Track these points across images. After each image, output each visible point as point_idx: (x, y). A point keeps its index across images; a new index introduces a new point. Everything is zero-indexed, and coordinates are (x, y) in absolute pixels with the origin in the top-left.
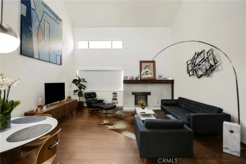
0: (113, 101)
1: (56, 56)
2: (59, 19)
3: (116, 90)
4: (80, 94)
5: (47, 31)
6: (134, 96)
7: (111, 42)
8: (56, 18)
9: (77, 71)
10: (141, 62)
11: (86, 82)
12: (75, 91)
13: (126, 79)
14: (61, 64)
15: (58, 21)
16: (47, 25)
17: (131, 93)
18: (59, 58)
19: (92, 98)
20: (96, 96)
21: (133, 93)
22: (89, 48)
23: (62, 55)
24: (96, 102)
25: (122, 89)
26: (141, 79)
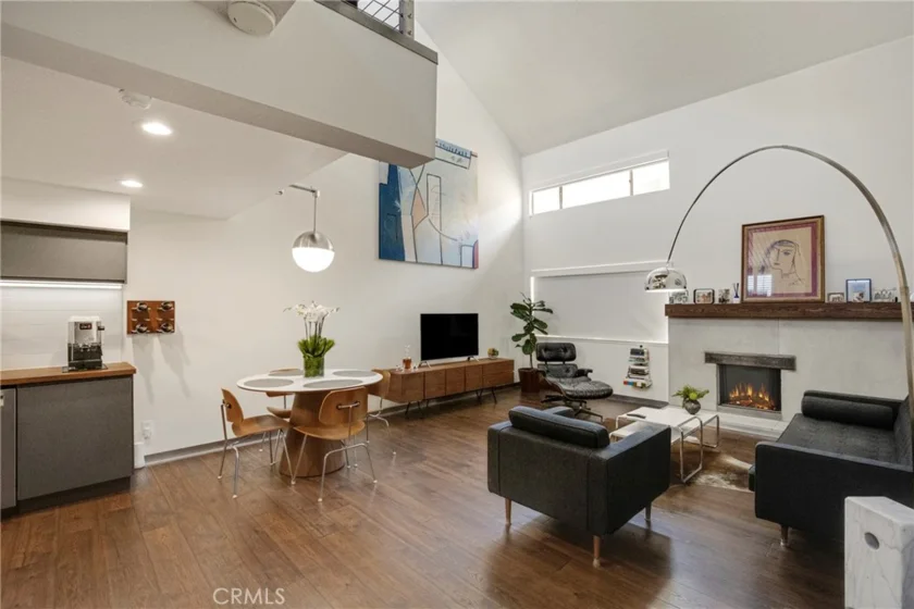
0: (629, 376)
1: (461, 247)
2: (468, 155)
4: (529, 347)
5: (434, 196)
6: (713, 367)
7: (628, 173)
8: (457, 157)
9: (532, 279)
10: (748, 230)
11: (550, 311)
12: (516, 338)
13: (676, 302)
14: (475, 265)
15: (465, 162)
16: (433, 181)
17: (703, 357)
18: (468, 252)
19: (563, 360)
20: (573, 357)
21: (710, 358)
22: (561, 207)
23: (477, 242)
24: (571, 373)
25: (665, 340)
26: (746, 299)
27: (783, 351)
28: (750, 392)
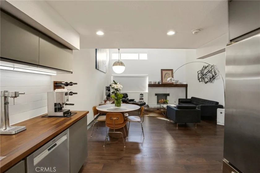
0: (140, 100)
1: (105, 67)
3: (142, 92)
6: (156, 96)
7: (138, 54)
9: (112, 77)
10: (162, 70)
14: (106, 72)
20: (127, 97)
22: (121, 59)
24: (128, 101)
25: (147, 91)
26: (163, 83)
27: (168, 93)
28: (162, 100)
